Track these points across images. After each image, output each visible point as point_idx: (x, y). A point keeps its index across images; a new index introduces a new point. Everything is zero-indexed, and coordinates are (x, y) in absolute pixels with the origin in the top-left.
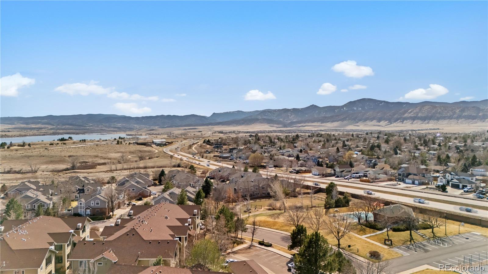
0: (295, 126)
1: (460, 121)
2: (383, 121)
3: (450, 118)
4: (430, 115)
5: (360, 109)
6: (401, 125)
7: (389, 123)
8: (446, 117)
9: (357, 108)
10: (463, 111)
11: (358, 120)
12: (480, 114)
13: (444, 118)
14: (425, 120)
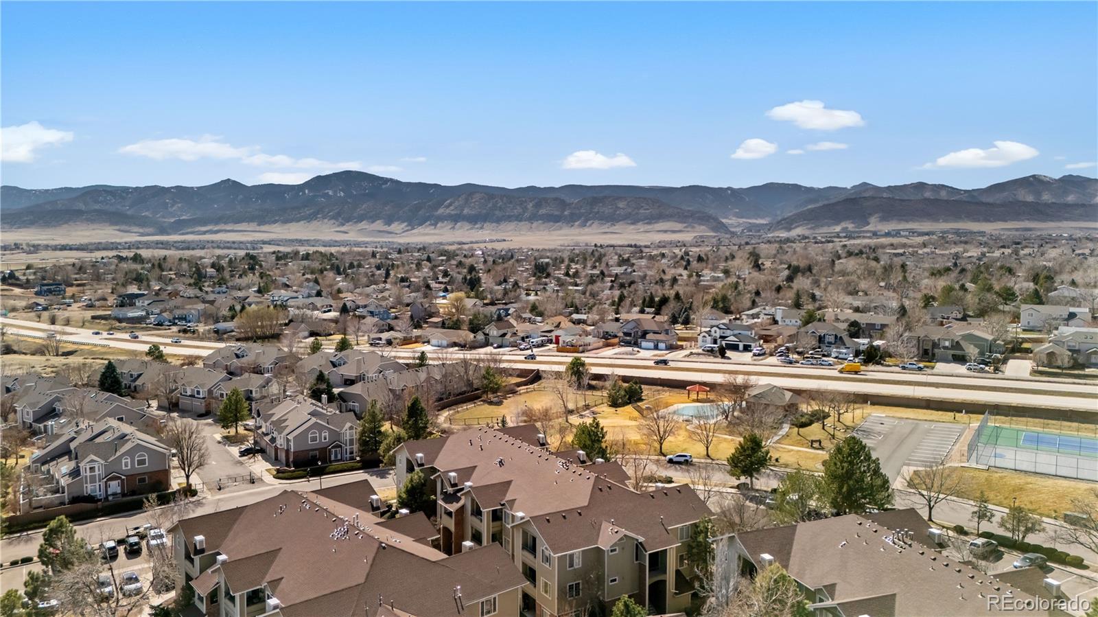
0: (189, 230)
1: (535, 224)
2: (396, 223)
3: (519, 218)
4: (484, 211)
5: (342, 194)
6: (433, 232)
7: (410, 228)
8: (512, 216)
9: (335, 192)
10: (538, 205)
11: (343, 219)
12: (566, 213)
13: (509, 219)
14: (476, 223)
